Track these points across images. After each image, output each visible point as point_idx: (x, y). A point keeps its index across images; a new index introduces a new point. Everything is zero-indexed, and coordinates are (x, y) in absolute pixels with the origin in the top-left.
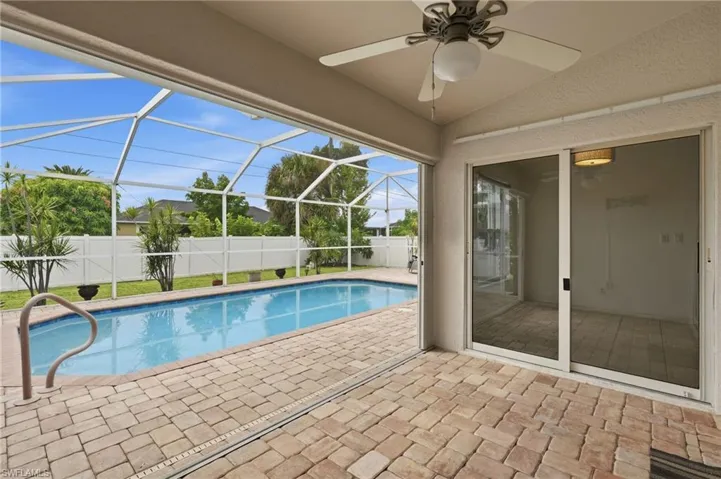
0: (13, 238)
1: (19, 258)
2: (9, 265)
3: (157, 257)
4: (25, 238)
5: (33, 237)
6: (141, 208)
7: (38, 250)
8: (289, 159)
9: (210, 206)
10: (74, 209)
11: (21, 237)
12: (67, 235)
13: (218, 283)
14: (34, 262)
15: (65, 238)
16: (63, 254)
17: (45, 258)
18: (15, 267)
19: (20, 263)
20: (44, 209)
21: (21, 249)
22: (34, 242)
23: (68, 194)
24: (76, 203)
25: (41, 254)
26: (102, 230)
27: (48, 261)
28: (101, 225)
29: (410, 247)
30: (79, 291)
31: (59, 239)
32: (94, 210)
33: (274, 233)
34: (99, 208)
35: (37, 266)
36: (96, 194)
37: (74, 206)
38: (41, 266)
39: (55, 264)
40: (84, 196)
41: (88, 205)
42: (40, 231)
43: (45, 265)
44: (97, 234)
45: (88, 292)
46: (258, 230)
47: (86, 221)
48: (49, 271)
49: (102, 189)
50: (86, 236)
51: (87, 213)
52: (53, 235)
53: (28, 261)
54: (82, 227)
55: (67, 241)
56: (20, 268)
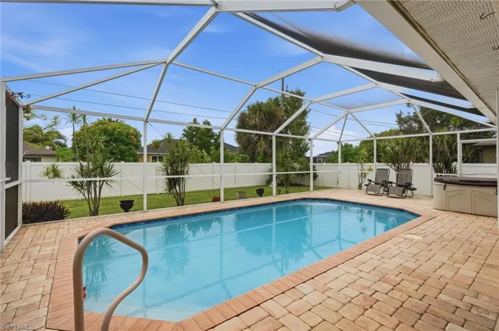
0: (77, 164)
1: (81, 179)
2: (74, 183)
3: (173, 178)
4: (85, 164)
5: (90, 163)
6: (163, 140)
7: (93, 173)
8: (254, 107)
9: (199, 142)
10: (115, 145)
11: (83, 163)
12: (111, 162)
13: (217, 199)
14: (90, 182)
15: (112, 164)
16: (110, 176)
17: (98, 179)
18: (78, 185)
19: (82, 182)
20: (97, 142)
21: (83, 172)
22: (91, 167)
23: (111, 135)
24: (116, 140)
25: (95, 176)
26: (131, 158)
27: (100, 181)
28: (131, 155)
29: (360, 172)
30: (121, 205)
31: (107, 164)
32: (126, 145)
33: (244, 161)
34: (130, 144)
35: (93, 184)
36: (128, 134)
37: (115, 142)
38: (95, 184)
39: (104, 183)
40: (121, 135)
41: (123, 141)
42: (95, 158)
43: (98, 184)
44: (128, 161)
45: (127, 205)
46: (232, 159)
47: (122, 152)
48: (100, 188)
49: (131, 131)
50: (123, 162)
51: (122, 147)
52: (104, 161)
53: (87, 181)
54: (119, 157)
55: (112, 166)
56: (82, 187)
